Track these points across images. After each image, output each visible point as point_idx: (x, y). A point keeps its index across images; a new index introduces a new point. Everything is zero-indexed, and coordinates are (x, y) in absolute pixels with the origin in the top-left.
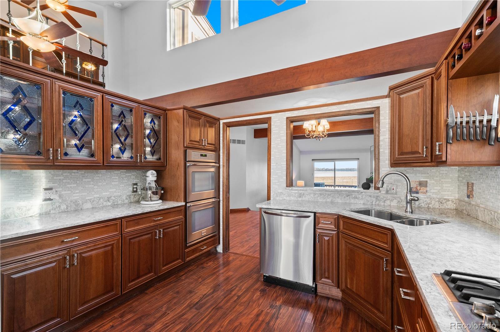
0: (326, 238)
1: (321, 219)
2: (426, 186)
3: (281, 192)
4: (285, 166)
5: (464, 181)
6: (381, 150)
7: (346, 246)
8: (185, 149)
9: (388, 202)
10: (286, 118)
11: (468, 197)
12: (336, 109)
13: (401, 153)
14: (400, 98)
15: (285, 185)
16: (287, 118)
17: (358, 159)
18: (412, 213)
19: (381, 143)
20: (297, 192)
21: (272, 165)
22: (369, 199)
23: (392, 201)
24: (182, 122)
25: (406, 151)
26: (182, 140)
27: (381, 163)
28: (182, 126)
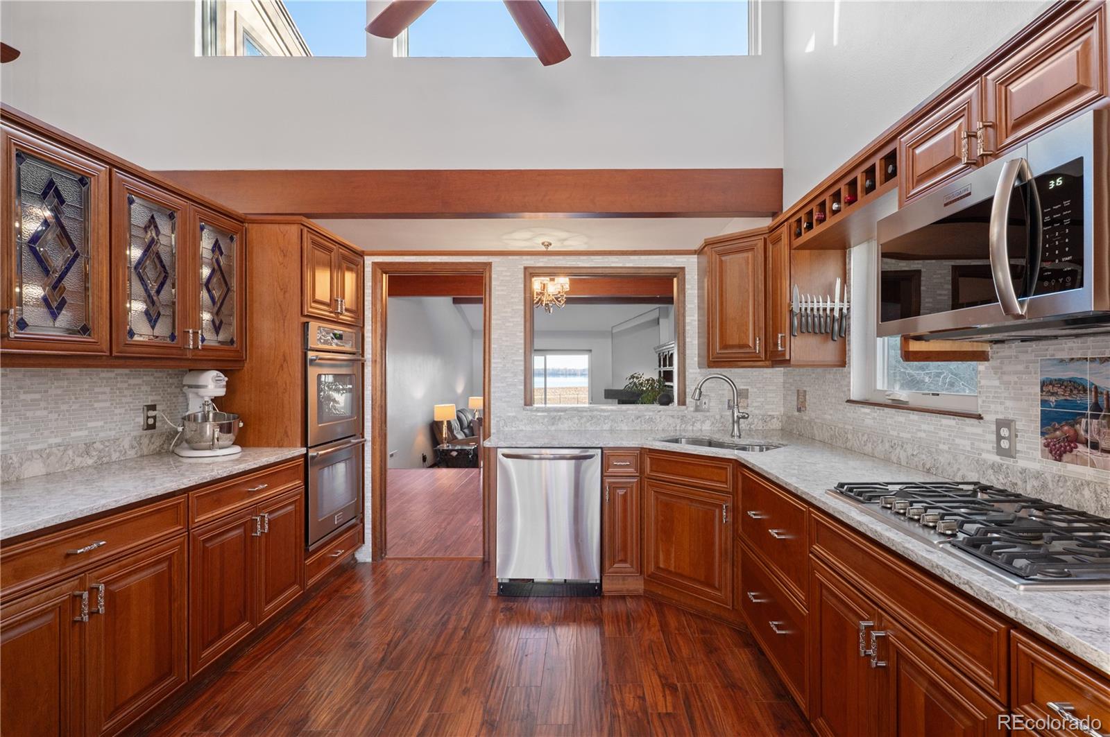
0: (621, 492)
1: (611, 458)
2: (747, 397)
3: (515, 417)
4: (522, 363)
5: (793, 388)
6: (687, 340)
7: (657, 499)
8: (306, 320)
9: (698, 425)
10: (522, 267)
11: (799, 410)
12: (617, 262)
13: (722, 347)
14: (721, 261)
15: (523, 402)
16: (526, 268)
17: (590, 351)
18: (740, 437)
19: (687, 328)
20: (546, 414)
21: (492, 361)
22: (671, 421)
23: (703, 422)
24: (297, 256)
25: (731, 343)
26: (297, 300)
27: (688, 361)
28: (297, 265)
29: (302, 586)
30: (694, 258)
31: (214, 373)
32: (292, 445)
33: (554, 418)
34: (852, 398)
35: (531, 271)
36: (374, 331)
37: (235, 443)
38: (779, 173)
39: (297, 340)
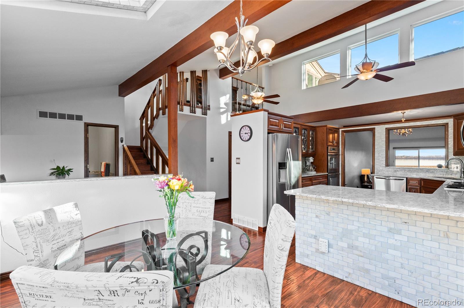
1: (410, 180)
3: (382, 169)
4: (385, 155)
8: (327, 146)
10: (385, 128)
13: (458, 149)
15: (385, 165)
16: (386, 128)
20: (393, 169)
21: (375, 154)
24: (326, 133)
26: (326, 142)
28: (326, 135)
30: (452, 120)
31: (312, 157)
32: (325, 172)
33: (396, 170)
35: (388, 129)
36: (342, 147)
37: (315, 171)
39: (326, 151)
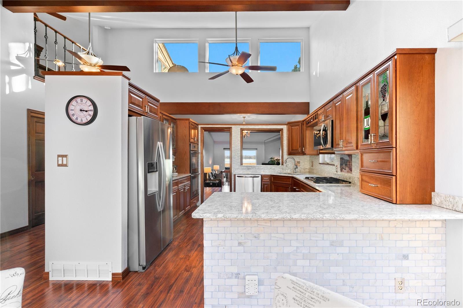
0: (266, 186)
1: (264, 177)
2: (300, 163)
3: (238, 168)
4: (240, 153)
5: (311, 161)
6: (284, 148)
7: (274, 187)
8: (190, 143)
9: (287, 171)
10: (240, 128)
11: (312, 166)
13: (292, 150)
14: (291, 128)
15: (240, 164)
16: (241, 129)
17: (257, 149)
18: (296, 173)
19: (284, 145)
22: (279, 169)
23: (288, 170)
24: (188, 128)
25: (294, 149)
26: (188, 138)
27: (284, 154)
28: (188, 130)
29: (190, 206)
30: (286, 126)
32: (187, 173)
33: (248, 168)
34: (320, 163)
35: (242, 129)
36: (201, 145)
37: (176, 172)
38: (308, 103)
39: (188, 148)
